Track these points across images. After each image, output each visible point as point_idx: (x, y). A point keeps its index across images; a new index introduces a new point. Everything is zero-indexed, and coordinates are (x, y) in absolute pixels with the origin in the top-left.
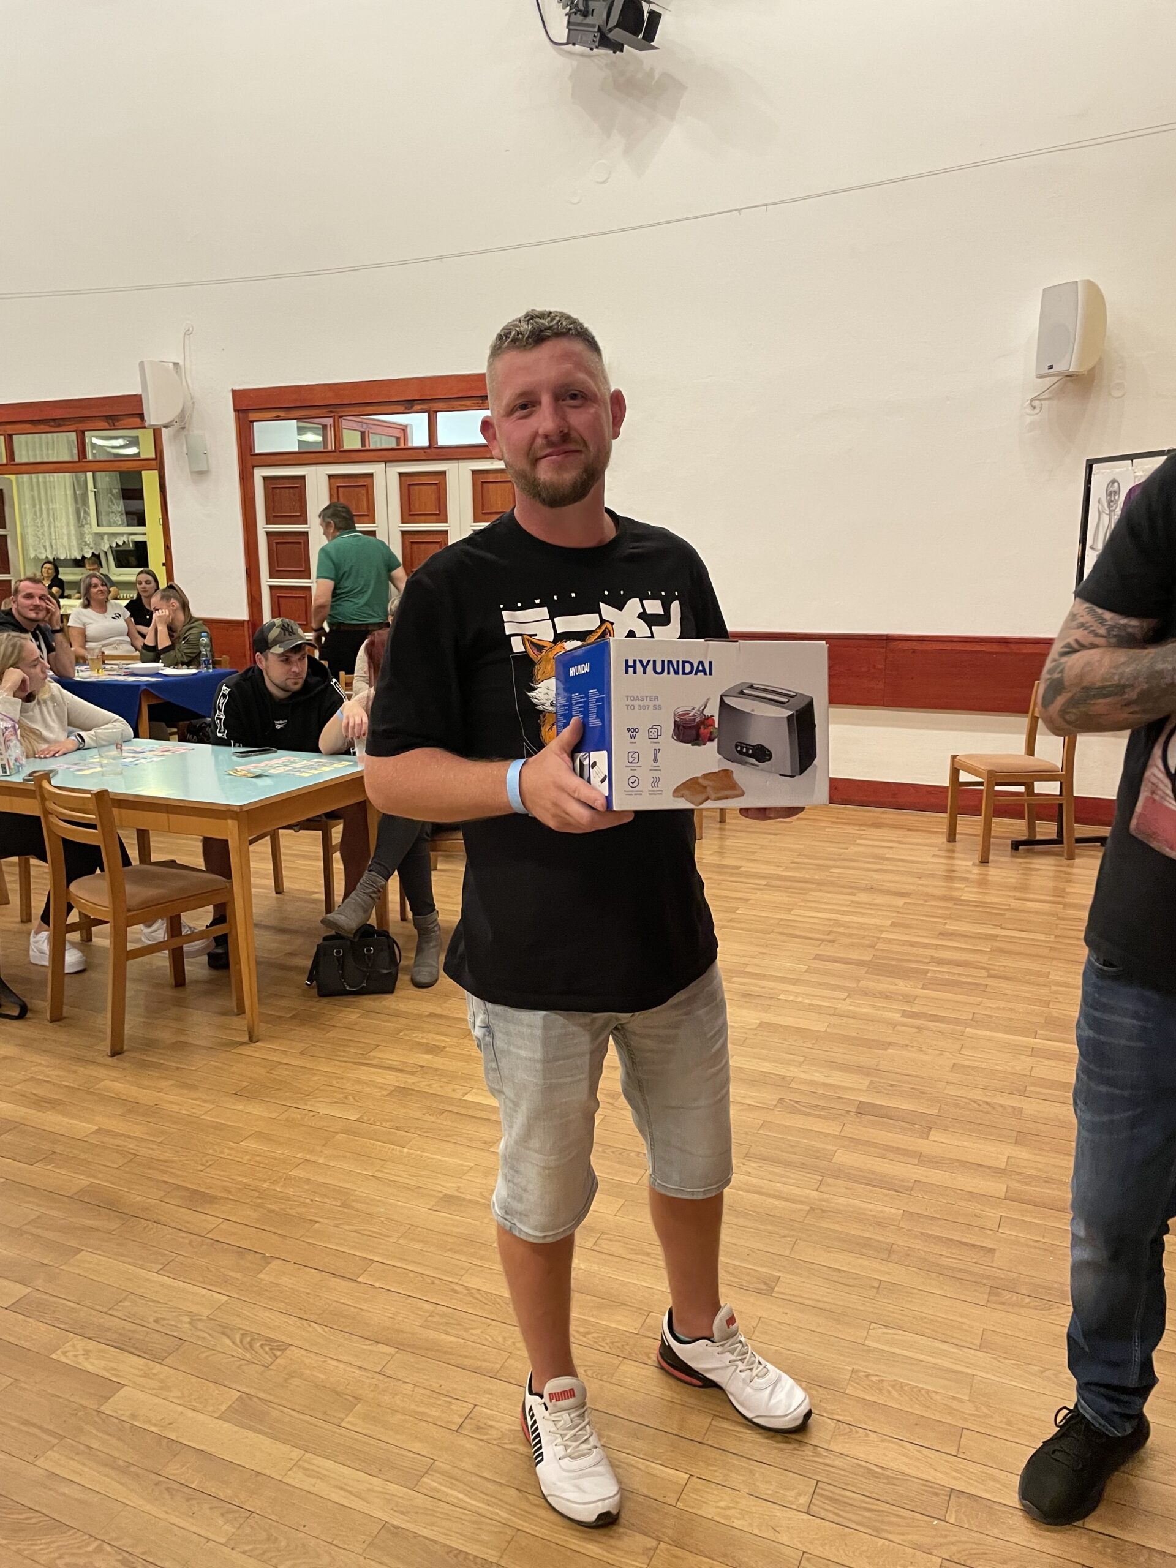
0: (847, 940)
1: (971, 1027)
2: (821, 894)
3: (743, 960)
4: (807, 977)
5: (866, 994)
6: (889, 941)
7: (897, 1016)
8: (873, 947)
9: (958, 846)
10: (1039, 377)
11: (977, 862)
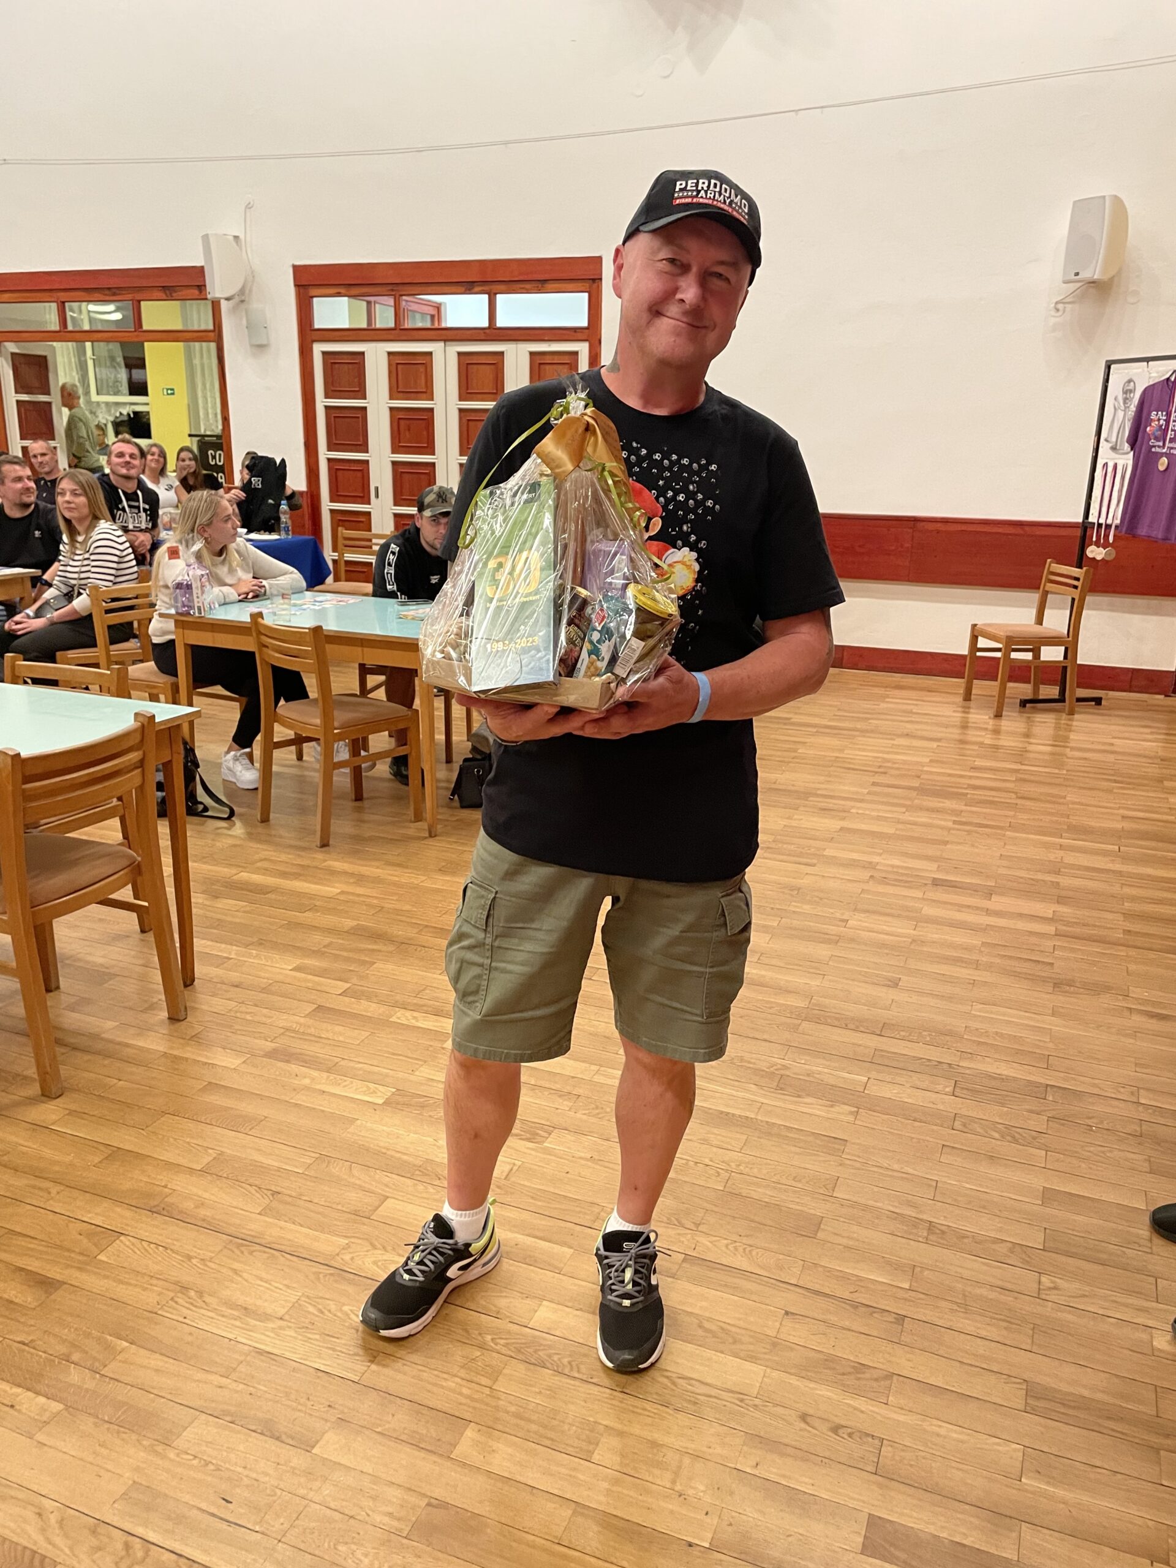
0: (897, 772)
1: (1010, 831)
2: (865, 739)
3: (813, 786)
4: (868, 797)
5: (921, 809)
6: (931, 773)
7: (950, 824)
8: (919, 777)
9: (972, 704)
10: (1065, 282)
11: (992, 716)
